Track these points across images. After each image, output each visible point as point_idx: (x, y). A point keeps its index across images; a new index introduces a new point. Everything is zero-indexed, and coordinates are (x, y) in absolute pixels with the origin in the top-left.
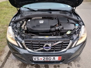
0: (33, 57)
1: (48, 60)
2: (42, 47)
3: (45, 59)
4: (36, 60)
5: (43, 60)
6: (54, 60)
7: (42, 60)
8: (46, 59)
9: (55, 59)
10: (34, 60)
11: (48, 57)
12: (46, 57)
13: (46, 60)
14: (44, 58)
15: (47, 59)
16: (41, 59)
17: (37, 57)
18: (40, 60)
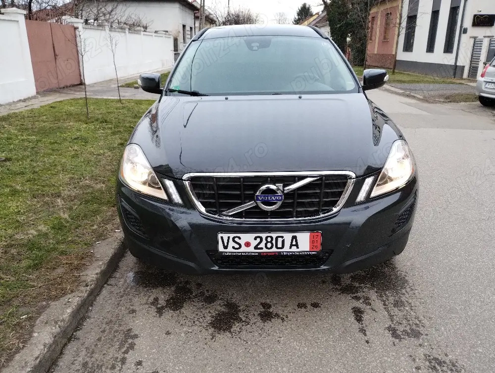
0: (220, 235)
1: (274, 249)
2: (251, 198)
3: (262, 245)
4: (230, 249)
5: (256, 248)
6: (294, 249)
7: (251, 249)
8: (264, 242)
9: (297, 245)
10: (221, 248)
11: (274, 235)
12: (264, 235)
13: (265, 250)
14: (258, 240)
15: (269, 245)
16: (248, 244)
17: (232, 236)
18: (244, 249)
